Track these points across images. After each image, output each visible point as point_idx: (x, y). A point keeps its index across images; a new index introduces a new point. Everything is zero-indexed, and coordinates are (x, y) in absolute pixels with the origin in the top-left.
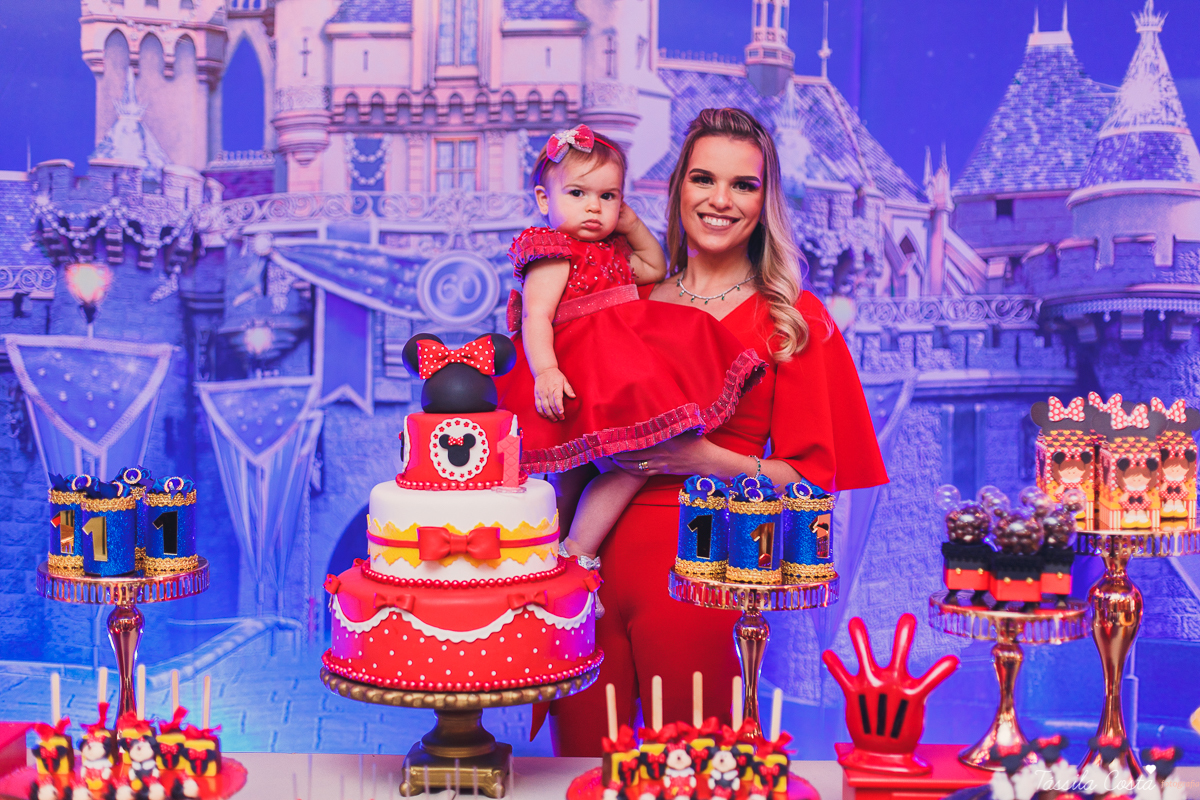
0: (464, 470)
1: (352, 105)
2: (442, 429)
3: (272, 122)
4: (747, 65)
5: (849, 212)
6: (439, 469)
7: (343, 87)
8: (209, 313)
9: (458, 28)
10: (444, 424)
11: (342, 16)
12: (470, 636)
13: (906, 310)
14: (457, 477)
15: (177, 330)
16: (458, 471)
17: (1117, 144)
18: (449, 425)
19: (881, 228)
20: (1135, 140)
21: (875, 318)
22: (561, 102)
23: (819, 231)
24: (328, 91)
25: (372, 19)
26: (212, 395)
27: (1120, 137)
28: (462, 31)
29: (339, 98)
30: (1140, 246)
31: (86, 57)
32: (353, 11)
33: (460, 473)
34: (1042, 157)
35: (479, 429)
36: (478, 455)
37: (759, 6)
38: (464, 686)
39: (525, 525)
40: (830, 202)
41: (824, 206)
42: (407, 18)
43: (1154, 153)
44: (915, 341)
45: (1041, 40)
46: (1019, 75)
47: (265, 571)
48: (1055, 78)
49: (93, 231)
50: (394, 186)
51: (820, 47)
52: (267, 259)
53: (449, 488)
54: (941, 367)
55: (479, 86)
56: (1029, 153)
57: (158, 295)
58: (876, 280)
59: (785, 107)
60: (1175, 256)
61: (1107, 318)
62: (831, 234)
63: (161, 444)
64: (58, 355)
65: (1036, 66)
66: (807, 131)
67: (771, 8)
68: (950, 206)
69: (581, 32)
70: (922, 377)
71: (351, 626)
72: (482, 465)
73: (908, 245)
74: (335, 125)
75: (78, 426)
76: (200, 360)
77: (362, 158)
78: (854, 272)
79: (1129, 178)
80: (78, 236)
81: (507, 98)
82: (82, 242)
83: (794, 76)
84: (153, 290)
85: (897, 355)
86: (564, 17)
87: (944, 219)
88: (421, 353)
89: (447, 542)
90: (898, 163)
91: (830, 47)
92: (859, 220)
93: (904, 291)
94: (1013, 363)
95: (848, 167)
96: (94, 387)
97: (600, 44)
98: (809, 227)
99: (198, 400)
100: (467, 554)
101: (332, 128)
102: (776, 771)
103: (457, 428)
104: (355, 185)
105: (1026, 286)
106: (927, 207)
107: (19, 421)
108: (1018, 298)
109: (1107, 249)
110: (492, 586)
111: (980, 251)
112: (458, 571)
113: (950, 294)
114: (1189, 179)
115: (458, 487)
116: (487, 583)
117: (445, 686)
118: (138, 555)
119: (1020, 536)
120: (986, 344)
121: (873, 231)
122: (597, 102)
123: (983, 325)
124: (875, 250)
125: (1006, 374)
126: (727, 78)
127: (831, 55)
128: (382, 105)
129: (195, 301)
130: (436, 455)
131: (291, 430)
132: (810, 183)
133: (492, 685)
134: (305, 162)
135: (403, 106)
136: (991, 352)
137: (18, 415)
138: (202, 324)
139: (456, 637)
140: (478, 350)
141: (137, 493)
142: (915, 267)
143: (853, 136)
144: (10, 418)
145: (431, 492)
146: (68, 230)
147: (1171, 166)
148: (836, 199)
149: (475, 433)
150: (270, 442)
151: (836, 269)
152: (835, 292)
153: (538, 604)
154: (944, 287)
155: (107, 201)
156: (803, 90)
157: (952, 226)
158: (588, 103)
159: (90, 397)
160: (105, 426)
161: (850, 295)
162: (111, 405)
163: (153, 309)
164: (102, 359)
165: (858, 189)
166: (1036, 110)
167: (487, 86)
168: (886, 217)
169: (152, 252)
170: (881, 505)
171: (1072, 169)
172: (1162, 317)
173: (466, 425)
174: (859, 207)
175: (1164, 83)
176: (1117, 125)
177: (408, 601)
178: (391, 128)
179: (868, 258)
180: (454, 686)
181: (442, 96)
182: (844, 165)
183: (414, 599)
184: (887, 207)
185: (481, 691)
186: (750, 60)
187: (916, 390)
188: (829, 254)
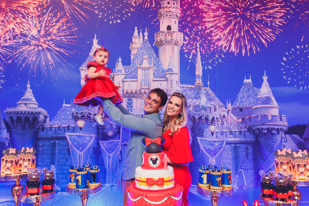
0: (156, 165)
1: (127, 93)
2: (151, 157)
6: (150, 165)
7: (126, 90)
8: (102, 129)
10: (151, 156)
11: (126, 78)
12: (158, 203)
13: (224, 128)
14: (154, 167)
15: (96, 132)
16: (154, 165)
17: (260, 99)
18: (152, 156)
20: (264, 98)
21: (219, 129)
23: (208, 114)
24: (123, 91)
25: (130, 78)
26: (102, 143)
27: (261, 97)
28: (146, 80)
29: (125, 92)
30: (265, 116)
31: (82, 85)
32: (128, 77)
33: (155, 166)
34: (247, 101)
35: (159, 157)
36: (158, 162)
37: (197, 76)
39: (169, 177)
40: (210, 109)
42: (137, 78)
43: (267, 100)
44: (226, 133)
45: (246, 81)
46: (242, 87)
47: (111, 175)
48: (249, 87)
49: (82, 115)
50: (134, 107)
51: (208, 82)
53: (152, 169)
54: (231, 138)
55: (149, 89)
56: (245, 100)
57: (93, 126)
58: (219, 123)
59: (202, 93)
60: (272, 118)
61: (260, 129)
62: (211, 114)
63: (93, 152)
64: (75, 136)
65: (246, 85)
66: (206, 97)
67: (199, 76)
68: (231, 110)
69: (166, 80)
70: (227, 140)
71: (132, 200)
72: (159, 164)
73: (224, 116)
74: (124, 96)
75: (78, 149)
76: (100, 137)
77: (129, 102)
78: (215, 121)
79: (263, 104)
80: (79, 116)
82: (80, 117)
83: (203, 87)
84: (92, 125)
85: (223, 136)
86: (164, 78)
87: (230, 112)
88: (146, 140)
89: (153, 182)
90: (222, 102)
92: (215, 112)
93: (224, 124)
94: (244, 137)
95: (213, 103)
96: (81, 142)
97: (170, 82)
98: (206, 113)
99: (99, 144)
100: (157, 184)
103: (154, 156)
104: (128, 107)
105: (245, 123)
106: (227, 110)
107: (68, 148)
108: (244, 125)
109: (260, 117)
110: (162, 191)
111: (237, 117)
112: (155, 188)
113: (232, 125)
114: (274, 104)
115: (154, 169)
118: (87, 182)
119: (283, 183)
120: (239, 134)
121: (218, 114)
122: (169, 92)
123: (238, 130)
124: (218, 117)
125: (243, 139)
126: (192, 88)
127: (210, 84)
128: (132, 93)
129: (99, 127)
130: (150, 162)
131: (116, 150)
132: (206, 106)
135: (136, 93)
136: (240, 135)
137: (68, 147)
138: (100, 131)
139: (155, 203)
140: (158, 140)
141: (88, 169)
142: (226, 120)
143: (214, 98)
144: (66, 148)
145: (149, 170)
146: (78, 114)
147: (270, 102)
149: (158, 157)
150: (112, 152)
151: (212, 121)
152: (212, 125)
153: (172, 195)
154: (231, 123)
155: (85, 110)
156: (205, 90)
157: (232, 113)
159: (80, 144)
160: (83, 149)
161: (214, 125)
162: (84, 145)
163: (92, 128)
164: (83, 137)
165: (215, 107)
166: (246, 93)
168: (220, 111)
169: (92, 118)
171: (253, 103)
172: (270, 129)
173: (156, 156)
174: (215, 110)
175: (268, 88)
176: (260, 95)
177: (145, 195)
178: (134, 97)
179: (217, 119)
181: (143, 91)
183: (146, 194)
186: (195, 85)
187: (227, 142)
188: (210, 118)
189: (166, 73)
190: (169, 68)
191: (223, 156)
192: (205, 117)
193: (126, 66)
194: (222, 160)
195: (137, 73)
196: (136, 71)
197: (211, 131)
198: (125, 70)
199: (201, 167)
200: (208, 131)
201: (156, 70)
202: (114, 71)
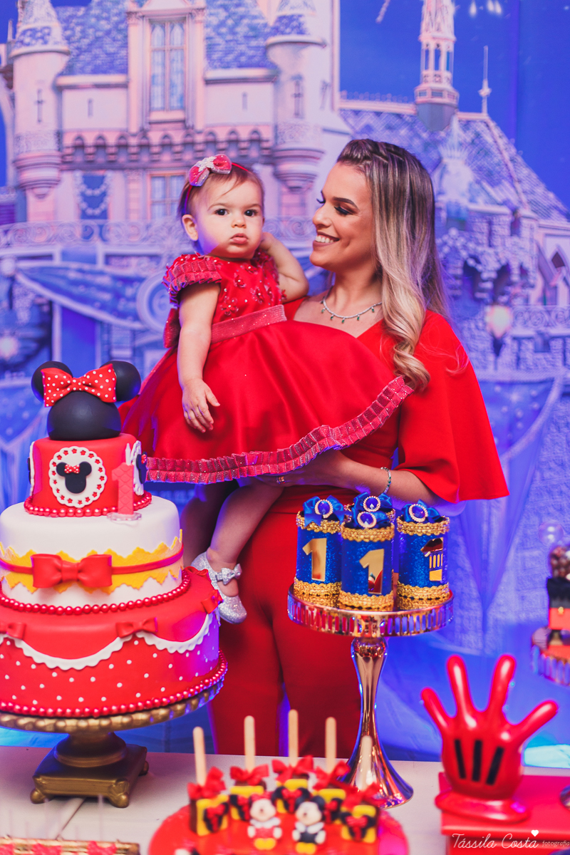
0: (82, 496)
1: (80, 146)
2: (59, 457)
3: (14, 162)
4: (416, 104)
5: (506, 231)
6: (58, 496)
7: (71, 131)
9: (167, 77)
10: (61, 453)
11: (69, 70)
12: (79, 664)
13: (557, 317)
14: (75, 504)
16: (76, 498)
18: (66, 453)
19: (535, 246)
21: (529, 323)
22: (256, 140)
23: (480, 249)
24: (59, 135)
25: (96, 71)
28: (171, 81)
29: (69, 140)
32: (79, 65)
33: (78, 500)
35: (96, 457)
36: (95, 483)
37: (427, 52)
38: (73, 712)
39: (139, 551)
41: (485, 227)
42: (124, 70)
44: (565, 344)
50: (116, 216)
51: (481, 87)
52: (12, 279)
53: (67, 514)
55: (186, 128)
58: (530, 291)
59: (450, 140)
62: (491, 251)
66: (470, 161)
67: (438, 53)
69: (273, 78)
72: (99, 492)
73: (559, 260)
74: (66, 164)
77: (89, 192)
78: (511, 284)
81: (210, 138)
83: (459, 113)
85: (548, 356)
86: (259, 66)
88: (45, 381)
89: (59, 570)
91: (490, 86)
92: (515, 239)
93: (554, 300)
95: (505, 192)
97: (289, 89)
98: (471, 245)
100: (79, 582)
101: (65, 167)
102: (363, 822)
103: (73, 456)
104: (84, 215)
112: (71, 598)
115: (75, 514)
116: (101, 609)
117: (55, 712)
121: (528, 248)
122: (288, 140)
124: (530, 265)
126: (399, 116)
127: (491, 94)
128: (104, 146)
130: (55, 482)
132: (472, 207)
133: (101, 711)
134: (41, 197)
135: (122, 146)
139: (65, 664)
140: (99, 379)
142: (565, 280)
143: (510, 165)
145: (49, 519)
148: (495, 220)
149: (91, 461)
150: (18, 432)
151: (495, 281)
152: (494, 302)
153: (147, 632)
156: (466, 125)
158: (279, 140)
161: (508, 304)
165: (514, 211)
167: (193, 127)
168: (539, 236)
170: (534, 486)
173: (83, 453)
174: (515, 227)
178: (112, 165)
179: (523, 271)
180: (64, 712)
181: (155, 137)
182: (502, 191)
183: (27, 625)
184: (541, 227)
185: (91, 716)
186: (419, 99)
187: (566, 386)
188: (489, 269)
189: (272, 40)
190: (287, 12)
191: (545, 453)
192: (465, 264)
193: (70, 11)
194: (538, 474)
195: (125, 45)
196: (120, 31)
197: (492, 335)
198: (65, 29)
199: (311, 505)
200: (476, 333)
201: (222, 24)
202: (10, 38)
